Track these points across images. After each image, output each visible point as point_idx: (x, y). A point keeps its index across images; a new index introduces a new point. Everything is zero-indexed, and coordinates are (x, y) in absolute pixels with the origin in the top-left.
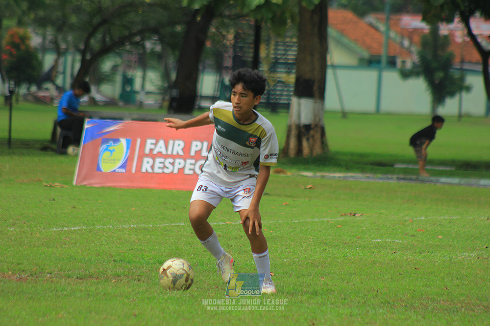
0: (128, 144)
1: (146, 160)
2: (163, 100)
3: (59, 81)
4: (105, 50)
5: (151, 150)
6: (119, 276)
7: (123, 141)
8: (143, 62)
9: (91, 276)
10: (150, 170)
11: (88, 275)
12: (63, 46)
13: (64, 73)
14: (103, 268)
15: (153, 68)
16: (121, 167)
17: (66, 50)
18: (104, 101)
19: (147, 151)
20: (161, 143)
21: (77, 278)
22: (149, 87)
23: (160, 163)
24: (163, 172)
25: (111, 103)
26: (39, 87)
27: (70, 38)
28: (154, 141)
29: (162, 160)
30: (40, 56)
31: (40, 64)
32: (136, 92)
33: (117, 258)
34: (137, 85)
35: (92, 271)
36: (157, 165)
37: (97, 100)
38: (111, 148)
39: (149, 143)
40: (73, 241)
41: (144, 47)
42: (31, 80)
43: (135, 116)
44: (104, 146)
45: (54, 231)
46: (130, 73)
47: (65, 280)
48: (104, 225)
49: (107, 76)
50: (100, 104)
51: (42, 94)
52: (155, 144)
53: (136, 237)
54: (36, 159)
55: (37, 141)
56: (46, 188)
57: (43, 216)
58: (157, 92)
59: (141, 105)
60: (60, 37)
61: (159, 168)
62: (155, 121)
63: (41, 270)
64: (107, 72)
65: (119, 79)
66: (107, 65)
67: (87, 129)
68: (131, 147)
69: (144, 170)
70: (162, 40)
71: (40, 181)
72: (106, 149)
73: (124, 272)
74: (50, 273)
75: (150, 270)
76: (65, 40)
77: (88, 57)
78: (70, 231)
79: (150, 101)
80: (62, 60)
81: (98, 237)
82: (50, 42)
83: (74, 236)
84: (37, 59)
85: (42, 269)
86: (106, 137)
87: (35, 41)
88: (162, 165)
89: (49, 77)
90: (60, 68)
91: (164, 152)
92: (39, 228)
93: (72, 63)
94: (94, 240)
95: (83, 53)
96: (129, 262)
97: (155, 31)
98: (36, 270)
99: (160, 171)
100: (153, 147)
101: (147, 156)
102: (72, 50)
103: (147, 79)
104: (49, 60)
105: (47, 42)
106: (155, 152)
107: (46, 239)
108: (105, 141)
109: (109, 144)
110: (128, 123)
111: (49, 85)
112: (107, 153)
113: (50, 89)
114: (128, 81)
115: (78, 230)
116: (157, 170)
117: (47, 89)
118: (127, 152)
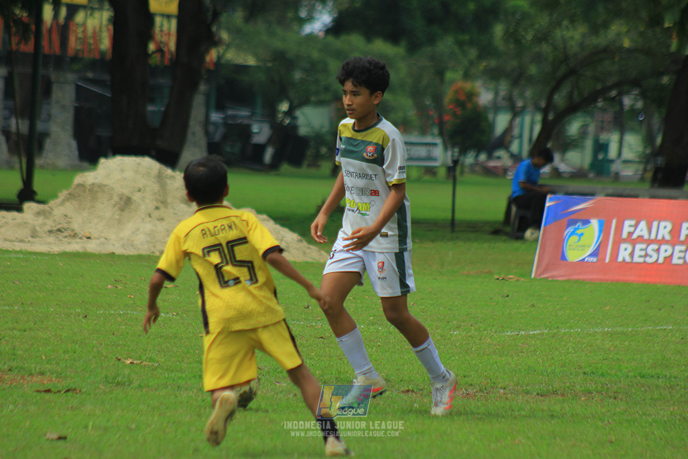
0: (601, 225)
1: (623, 246)
2: (645, 170)
3: (515, 147)
4: (573, 109)
5: (630, 234)
6: (590, 393)
7: (595, 223)
8: (621, 123)
9: (555, 393)
10: (628, 259)
11: (552, 391)
12: (520, 104)
13: (521, 136)
14: (570, 383)
15: (633, 130)
16: (591, 255)
17: (523, 109)
18: (569, 173)
19: (625, 235)
20: (643, 224)
21: (538, 394)
22: (628, 154)
23: (642, 250)
24: (645, 262)
25: (579, 175)
26: (490, 157)
27: (529, 93)
28: (633, 222)
29: (644, 246)
30: (490, 116)
31: (492, 126)
32: (612, 161)
33: (588, 370)
34: (613, 152)
35: (556, 385)
36: (638, 253)
37: (561, 171)
38: (579, 232)
39: (628, 225)
40: (532, 349)
41: (621, 104)
42: (479, 147)
43: (610, 191)
44: (571, 229)
45: (508, 336)
46: (603, 137)
47: (523, 397)
48: (571, 328)
49: (574, 140)
50: (565, 175)
51: (492, 164)
52: (636, 226)
53: (611, 343)
54: (486, 245)
55: (486, 223)
56: (497, 281)
57: (495, 317)
58: (637, 160)
59: (617, 177)
60: (516, 93)
61: (641, 256)
62: (636, 196)
63: (492, 385)
64: (574, 136)
65: (589, 144)
66: (574, 127)
67: (549, 207)
68: (604, 229)
69: (620, 259)
70: (643, 95)
71: (490, 273)
72: (573, 233)
73: (597, 387)
74: (505, 389)
75: (629, 385)
76: (522, 95)
77: (551, 117)
78: (528, 336)
79: (628, 172)
80: (518, 120)
81: (563, 343)
82: (504, 99)
83: (533, 342)
84: (486, 119)
85: (494, 383)
86: (573, 217)
87: (485, 97)
88: (643, 253)
89: (502, 142)
90: (516, 132)
91: (646, 237)
92: (489, 332)
93: (531, 125)
94: (558, 347)
95: (545, 112)
96: (602, 375)
97: (635, 83)
98: (487, 384)
99: (641, 260)
100: (632, 229)
101: (625, 241)
102: (530, 108)
103: (625, 144)
104: (501, 122)
105: (500, 99)
106: (635, 236)
107: (499, 345)
108: (572, 222)
109: (576, 227)
110: (600, 198)
111: (501, 153)
112: (574, 239)
113: (503, 159)
114: (601, 147)
115: (539, 334)
116: (637, 259)
117: (499, 158)
118: (599, 237)
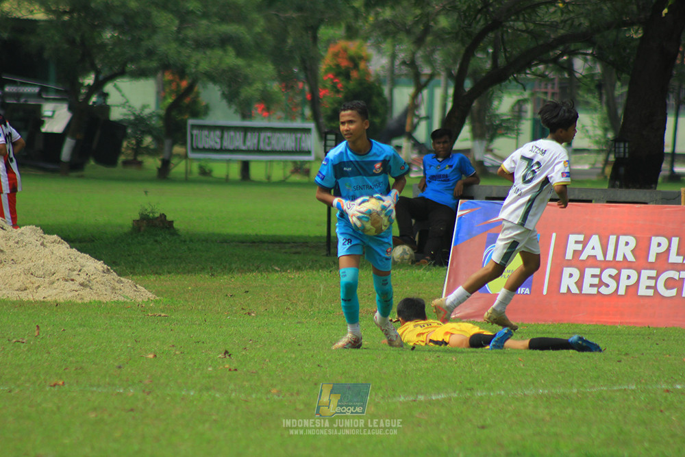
1: (567, 271)
2: (605, 162)
4: (498, 78)
5: (577, 253)
10: (575, 290)
12: (427, 70)
13: (429, 118)
15: (587, 105)
17: (431, 78)
19: (569, 256)
20: (595, 240)
22: (580, 139)
23: (594, 276)
24: (599, 293)
27: (438, 56)
28: (581, 238)
29: (597, 271)
30: (386, 90)
31: (388, 105)
36: (588, 280)
39: (574, 241)
41: (571, 68)
44: (492, 247)
45: (401, 403)
48: (490, 389)
52: (585, 243)
53: (546, 411)
60: (420, 55)
61: (592, 285)
62: (590, 201)
65: (527, 126)
69: (563, 290)
70: (599, 57)
76: (429, 60)
77: (468, 85)
78: (430, 402)
79: (581, 165)
80: (425, 92)
82: (404, 63)
83: (436, 411)
84: (380, 94)
86: (494, 230)
87: (378, 63)
88: (596, 281)
89: (403, 127)
90: (423, 112)
91: (600, 257)
95: (458, 80)
97: (587, 39)
99: (594, 291)
100: (580, 247)
101: (570, 264)
102: (442, 78)
104: (402, 97)
105: (397, 62)
106: (583, 257)
111: (401, 141)
113: (404, 148)
115: (444, 399)
116: (587, 289)
117: (399, 147)
